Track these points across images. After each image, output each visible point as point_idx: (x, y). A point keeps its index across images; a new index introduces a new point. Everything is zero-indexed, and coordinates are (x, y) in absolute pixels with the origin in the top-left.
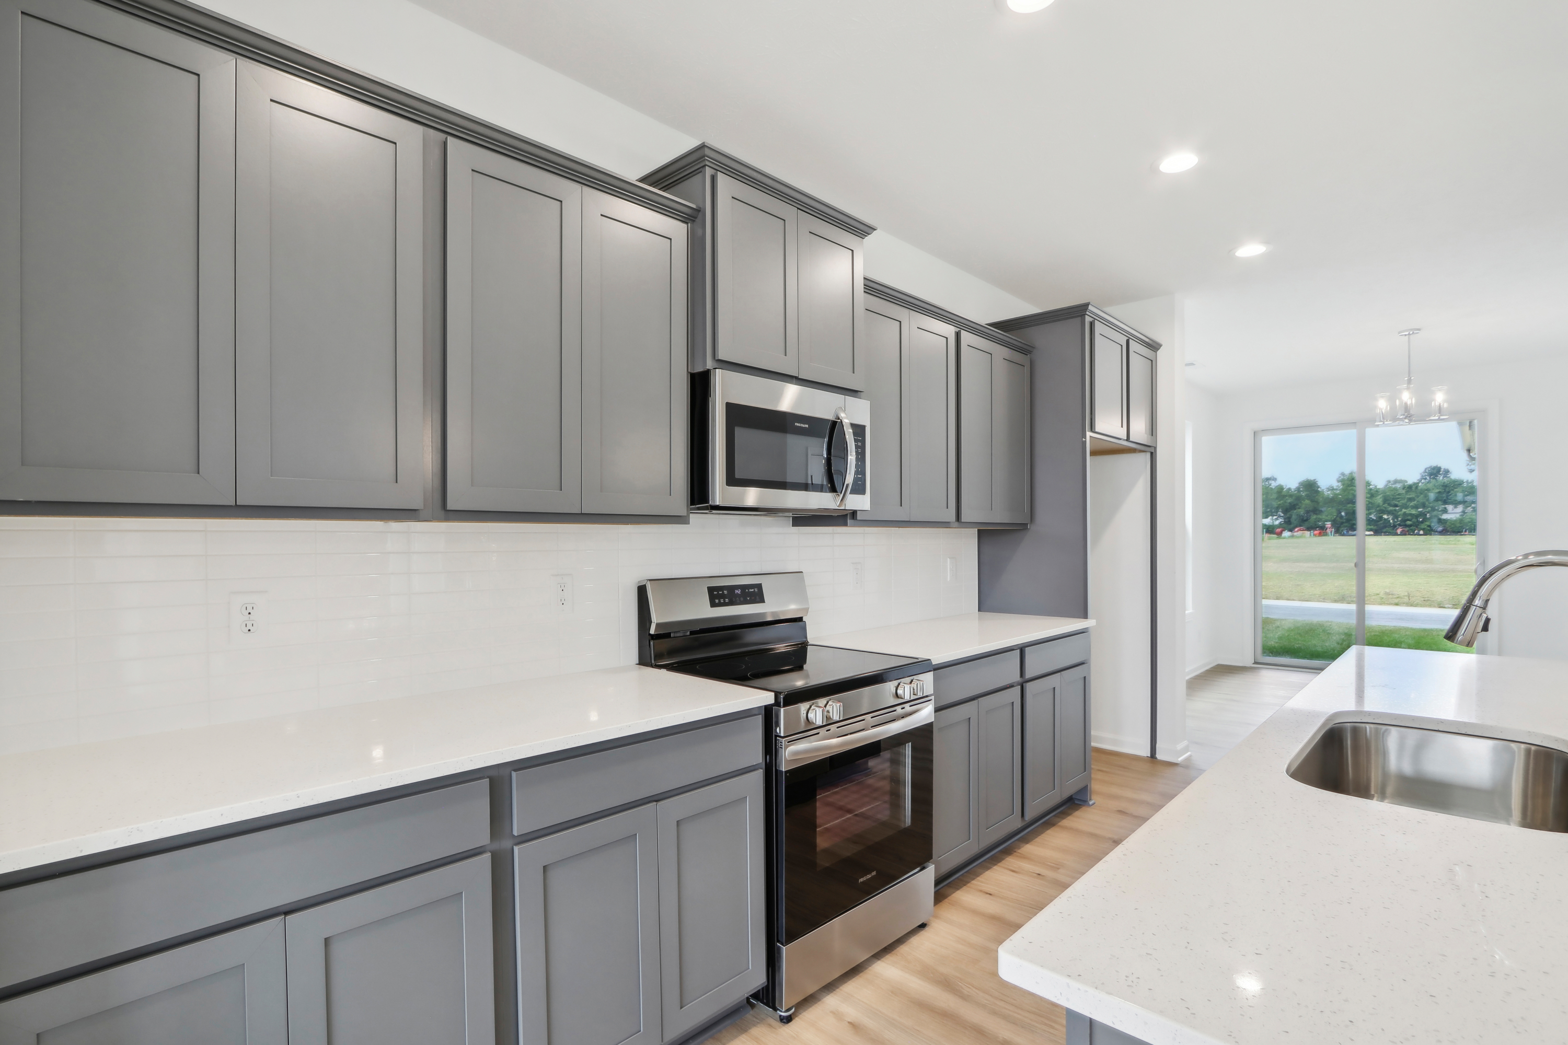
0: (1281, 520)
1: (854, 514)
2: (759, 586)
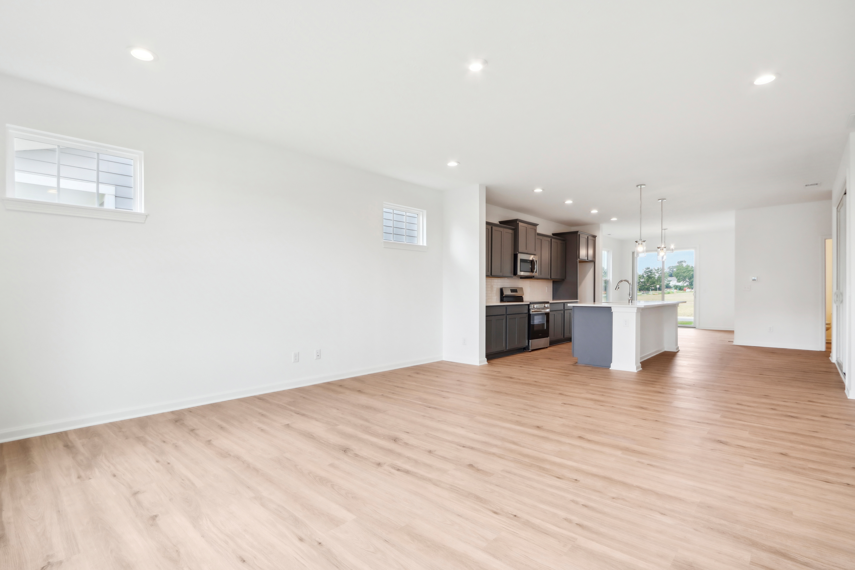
0: (688, 283)
1: (534, 277)
2: (517, 290)
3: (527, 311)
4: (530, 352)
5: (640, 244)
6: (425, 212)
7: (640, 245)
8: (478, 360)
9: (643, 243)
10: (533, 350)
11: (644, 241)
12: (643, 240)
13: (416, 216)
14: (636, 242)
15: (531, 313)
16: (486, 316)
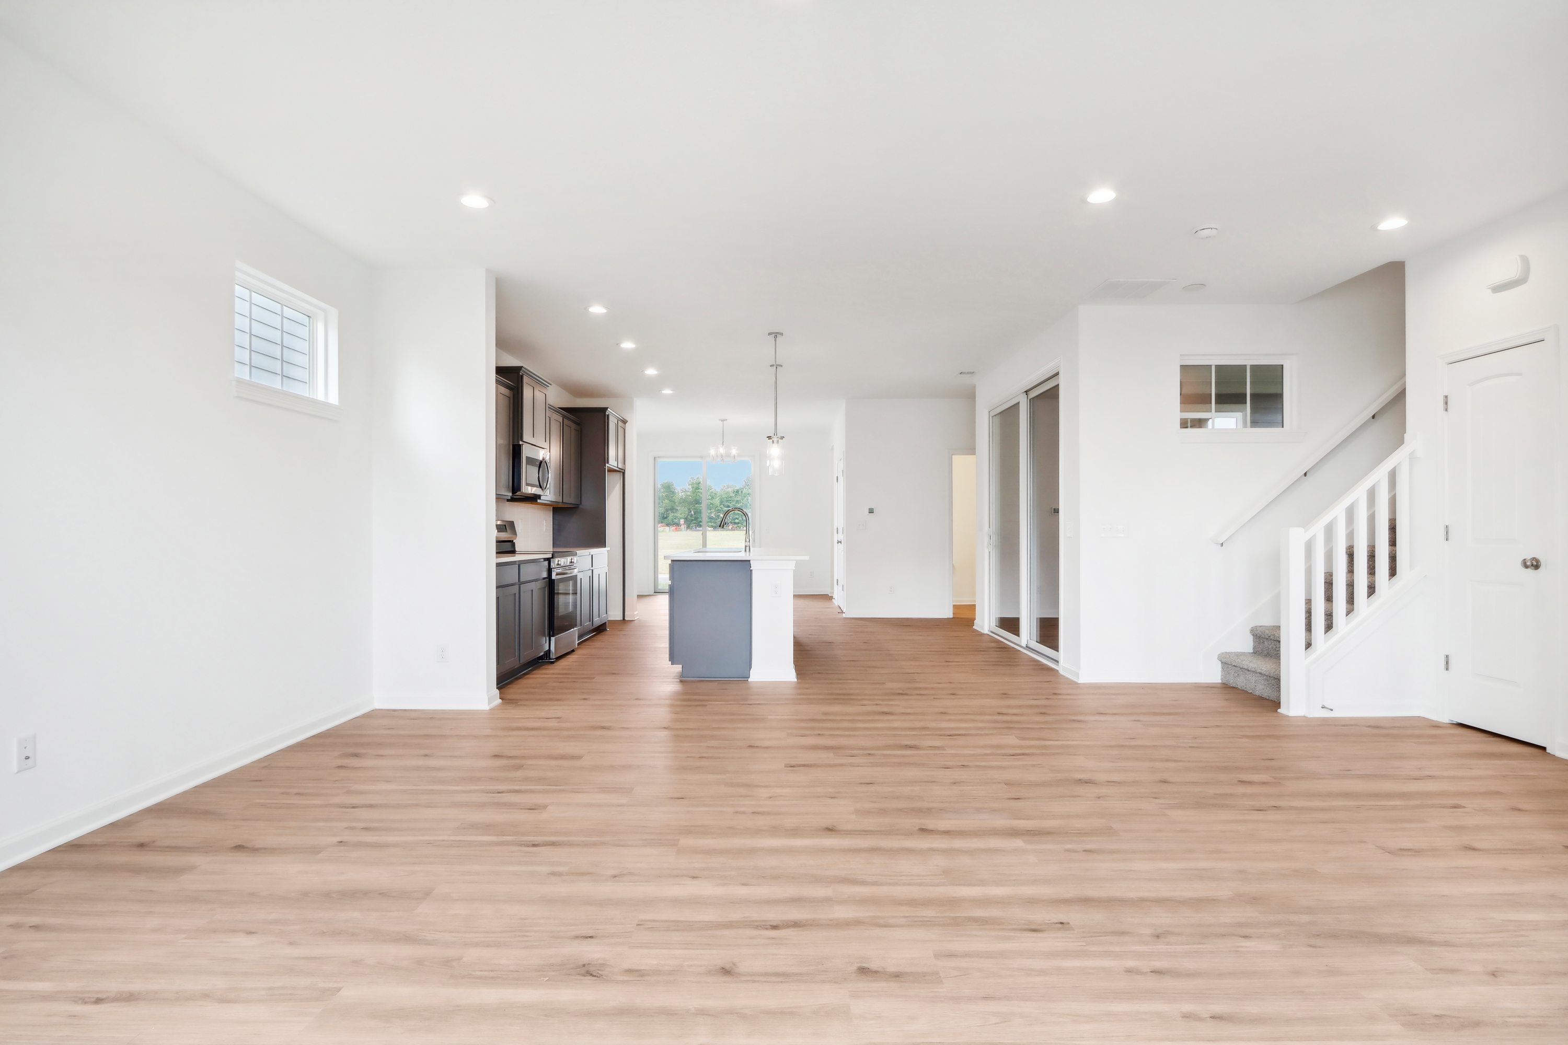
1: (539, 497)
2: (505, 526)
3: (545, 575)
4: (552, 663)
5: (774, 442)
6: (334, 313)
7: (775, 445)
8: (485, 698)
9: (780, 440)
10: (558, 658)
11: (782, 438)
12: (779, 435)
13: (305, 320)
14: (769, 438)
15: (554, 577)
16: (497, 587)
